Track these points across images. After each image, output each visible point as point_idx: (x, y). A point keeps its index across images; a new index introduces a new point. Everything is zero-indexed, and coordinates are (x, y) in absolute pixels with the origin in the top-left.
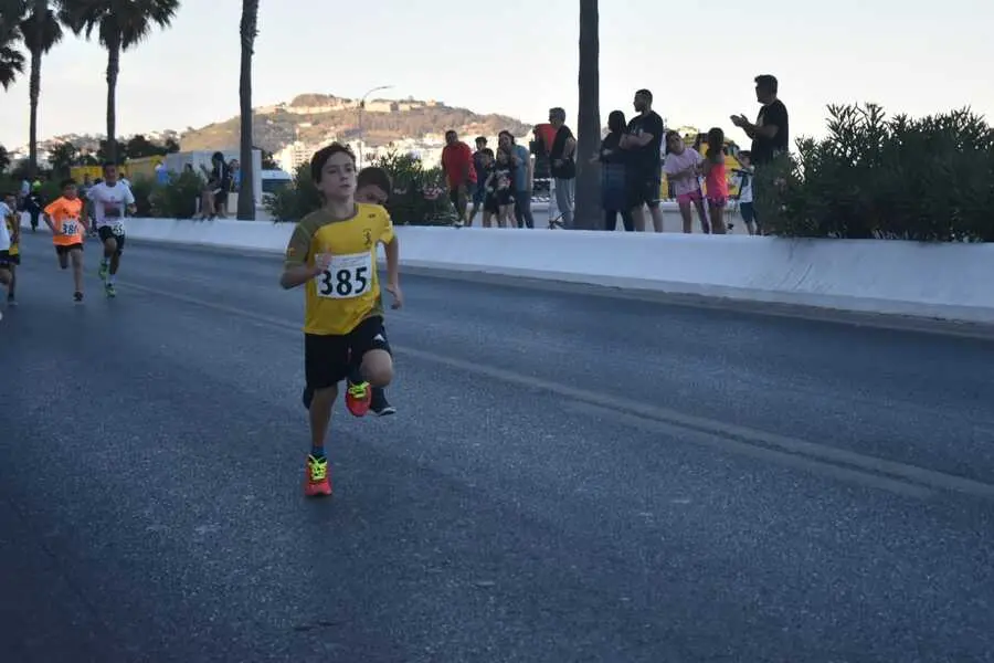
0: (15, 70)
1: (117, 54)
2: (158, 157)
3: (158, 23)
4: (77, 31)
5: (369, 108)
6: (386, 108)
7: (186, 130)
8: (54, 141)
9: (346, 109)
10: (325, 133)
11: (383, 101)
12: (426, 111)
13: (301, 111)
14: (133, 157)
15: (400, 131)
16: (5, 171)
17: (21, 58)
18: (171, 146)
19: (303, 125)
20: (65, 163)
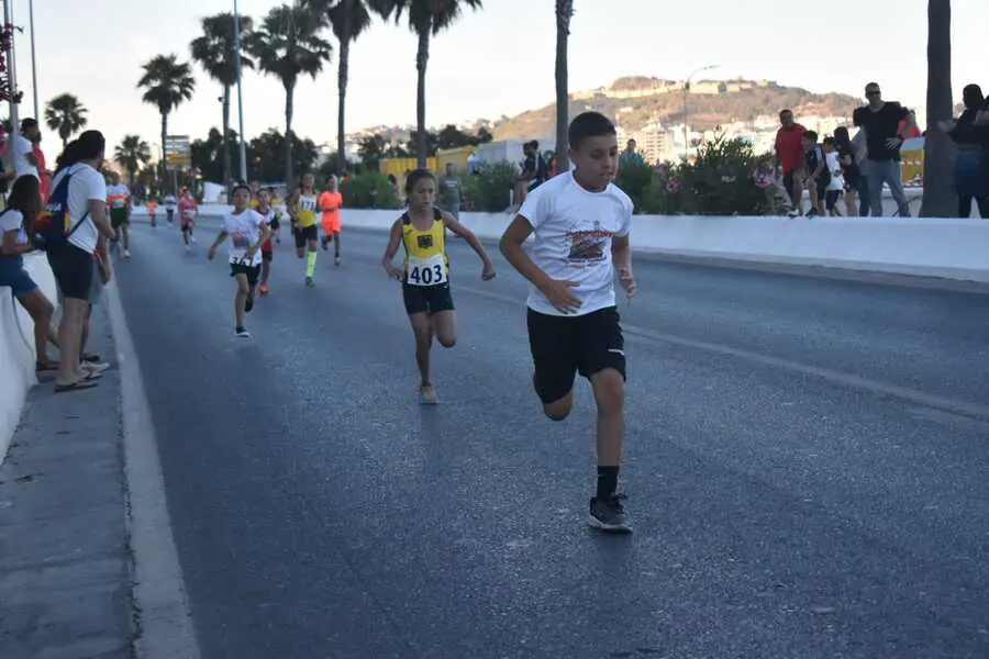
0: (322, 60)
2: (469, 147)
3: (470, 6)
4: (385, 16)
5: (694, 90)
6: (714, 89)
7: (499, 118)
8: (364, 133)
9: (670, 92)
10: (648, 118)
11: (710, 82)
12: (757, 92)
13: (622, 94)
14: (444, 148)
15: (729, 115)
16: (313, 165)
17: (328, 47)
18: (484, 136)
19: (624, 110)
20: (375, 155)
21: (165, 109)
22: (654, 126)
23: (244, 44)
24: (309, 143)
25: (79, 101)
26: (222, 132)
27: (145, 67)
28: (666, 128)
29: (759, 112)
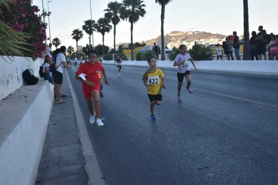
0: (110, 29)
1: (133, 25)
2: (142, 47)
4: (123, 20)
6: (192, 33)
8: (118, 44)
9: (182, 34)
11: (191, 32)
12: (201, 34)
13: (172, 35)
14: (136, 47)
15: (195, 39)
16: (108, 51)
17: (111, 26)
18: (144, 45)
19: (173, 38)
20: (121, 49)
21: (77, 40)
22: (179, 41)
23: (93, 26)
24: (107, 47)
25: (59, 39)
26: (89, 45)
27: (73, 32)
28: (181, 41)
29: (201, 38)
